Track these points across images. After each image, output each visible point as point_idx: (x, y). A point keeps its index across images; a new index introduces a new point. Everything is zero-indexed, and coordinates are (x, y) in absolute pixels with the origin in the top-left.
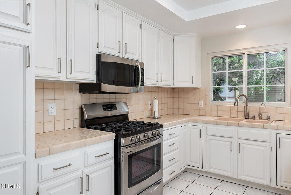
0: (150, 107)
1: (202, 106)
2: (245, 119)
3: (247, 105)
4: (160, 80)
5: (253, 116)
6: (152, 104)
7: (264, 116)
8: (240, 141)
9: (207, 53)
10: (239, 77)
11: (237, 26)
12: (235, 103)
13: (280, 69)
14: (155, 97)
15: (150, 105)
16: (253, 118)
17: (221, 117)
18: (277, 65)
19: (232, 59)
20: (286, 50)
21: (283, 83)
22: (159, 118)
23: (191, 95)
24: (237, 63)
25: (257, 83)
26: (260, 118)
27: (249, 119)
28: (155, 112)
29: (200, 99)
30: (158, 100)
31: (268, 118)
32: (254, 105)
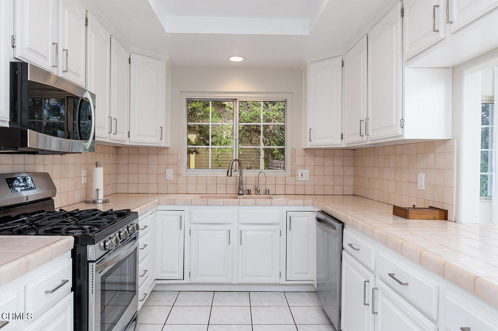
0: (83, 181)
1: (172, 178)
2: (239, 194)
3: (241, 174)
4: (113, 131)
5: (248, 190)
6: (90, 176)
7: (262, 189)
8: (242, 227)
9: (181, 92)
10: (200, 133)
11: (231, 57)
12: (228, 171)
13: (254, 126)
14: (97, 163)
15: (83, 177)
16: (249, 192)
17: (203, 195)
18: (251, 120)
19: (194, 105)
20: (286, 100)
21: (253, 144)
22: (105, 202)
23: (153, 159)
24: (199, 111)
25: (226, 144)
26: (257, 191)
27: (243, 194)
28: (98, 190)
29: (168, 165)
30: (102, 168)
31: (267, 192)
32: (249, 175)
